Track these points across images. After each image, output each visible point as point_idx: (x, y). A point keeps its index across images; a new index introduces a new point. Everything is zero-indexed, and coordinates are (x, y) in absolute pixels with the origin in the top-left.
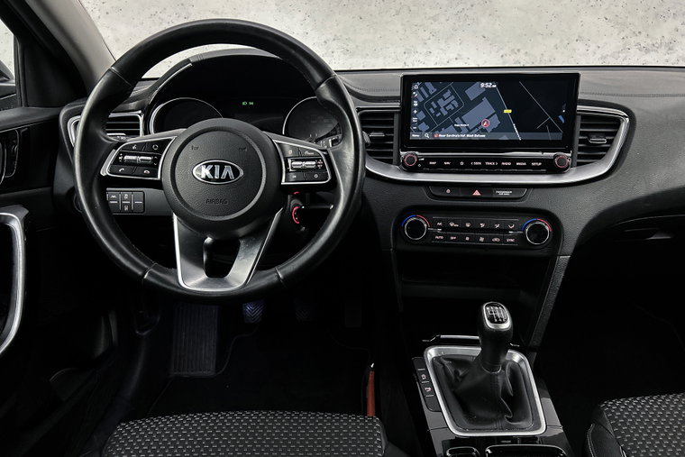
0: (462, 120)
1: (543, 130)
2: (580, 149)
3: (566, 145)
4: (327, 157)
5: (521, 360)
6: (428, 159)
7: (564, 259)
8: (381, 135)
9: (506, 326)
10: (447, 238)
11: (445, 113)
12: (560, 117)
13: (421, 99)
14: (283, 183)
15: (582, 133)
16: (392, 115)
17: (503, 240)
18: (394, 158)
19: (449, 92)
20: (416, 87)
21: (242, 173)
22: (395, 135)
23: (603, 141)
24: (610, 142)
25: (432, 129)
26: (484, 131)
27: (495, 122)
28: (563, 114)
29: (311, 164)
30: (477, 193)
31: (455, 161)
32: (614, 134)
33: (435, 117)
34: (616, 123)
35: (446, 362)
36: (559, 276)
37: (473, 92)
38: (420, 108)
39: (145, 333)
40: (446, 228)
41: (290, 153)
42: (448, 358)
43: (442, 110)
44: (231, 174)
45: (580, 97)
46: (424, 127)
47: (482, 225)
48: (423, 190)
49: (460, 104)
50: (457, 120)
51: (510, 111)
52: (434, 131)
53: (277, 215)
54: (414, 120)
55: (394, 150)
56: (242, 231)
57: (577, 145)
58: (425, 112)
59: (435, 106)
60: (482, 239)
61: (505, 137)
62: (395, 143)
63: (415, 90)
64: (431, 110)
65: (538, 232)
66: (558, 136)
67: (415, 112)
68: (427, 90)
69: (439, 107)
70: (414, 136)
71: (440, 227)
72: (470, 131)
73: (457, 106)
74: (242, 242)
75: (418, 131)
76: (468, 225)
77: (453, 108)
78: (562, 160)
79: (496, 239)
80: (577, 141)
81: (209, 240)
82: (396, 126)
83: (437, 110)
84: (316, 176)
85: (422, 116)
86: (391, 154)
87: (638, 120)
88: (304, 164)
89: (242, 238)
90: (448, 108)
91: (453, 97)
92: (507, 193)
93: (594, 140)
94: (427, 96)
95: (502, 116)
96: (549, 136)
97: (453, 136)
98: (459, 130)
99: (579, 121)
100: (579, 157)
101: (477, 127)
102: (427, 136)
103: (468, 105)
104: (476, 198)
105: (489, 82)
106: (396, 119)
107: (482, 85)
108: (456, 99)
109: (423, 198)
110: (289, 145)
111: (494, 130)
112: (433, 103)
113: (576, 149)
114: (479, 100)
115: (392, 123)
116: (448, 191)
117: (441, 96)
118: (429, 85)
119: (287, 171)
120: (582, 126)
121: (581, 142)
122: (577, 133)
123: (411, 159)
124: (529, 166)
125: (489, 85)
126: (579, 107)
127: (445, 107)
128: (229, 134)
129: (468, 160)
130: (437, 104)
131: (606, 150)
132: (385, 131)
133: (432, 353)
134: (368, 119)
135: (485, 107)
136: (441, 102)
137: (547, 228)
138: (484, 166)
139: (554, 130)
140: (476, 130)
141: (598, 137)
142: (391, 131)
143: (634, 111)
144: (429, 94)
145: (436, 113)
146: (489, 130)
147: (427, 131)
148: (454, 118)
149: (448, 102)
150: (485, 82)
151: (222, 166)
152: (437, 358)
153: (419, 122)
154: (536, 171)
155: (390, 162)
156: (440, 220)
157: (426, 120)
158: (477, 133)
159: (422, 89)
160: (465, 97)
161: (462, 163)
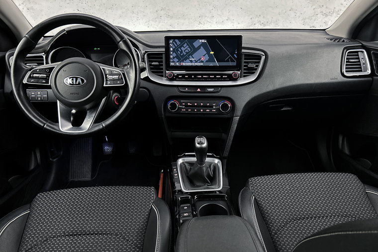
0: (192, 57)
1: (228, 61)
2: (245, 69)
3: (238, 67)
4: (124, 74)
5: (218, 162)
6: (178, 75)
7: (237, 119)
8: (157, 63)
9: (205, 145)
10: (187, 110)
11: (185, 54)
13: (174, 47)
14: (105, 85)
15: (245, 62)
16: (161, 54)
17: (211, 111)
18: (164, 74)
19: (186, 44)
20: (171, 42)
21: (85, 81)
22: (164, 63)
23: (254, 66)
24: (257, 66)
25: (180, 61)
26: (202, 62)
27: (207, 57)
28: (235, 54)
29: (116, 77)
30: (199, 90)
31: (190, 75)
32: (259, 62)
33: (180, 55)
34: (259, 57)
35: (186, 164)
36: (235, 126)
37: (196, 44)
38: (174, 51)
39: (54, 160)
40: (186, 106)
41: (107, 72)
42: (187, 163)
43: (183, 52)
44: (80, 82)
45: (243, 46)
46: (176, 60)
47: (202, 104)
48: (176, 89)
49: (191, 50)
50: (190, 57)
51: (213, 53)
53: (104, 100)
54: (171, 57)
55: (164, 70)
56: (87, 106)
58: (176, 54)
60: (202, 110)
61: (211, 64)
62: (164, 67)
64: (179, 52)
65: (225, 107)
66: (234, 64)
67: (172, 53)
68: (176, 43)
69: (182, 51)
70: (172, 64)
71: (184, 105)
72: (196, 62)
74: (88, 112)
75: (173, 62)
76: (196, 104)
77: (188, 51)
78: (235, 75)
79: (208, 110)
80: (243, 66)
81: (74, 111)
82: (164, 60)
83: (181, 52)
84: (118, 82)
85: (175, 55)
86: (162, 72)
87: (269, 56)
88: (114, 77)
89: (88, 110)
90: (186, 51)
92: (212, 90)
93: (250, 65)
94: (176, 46)
95: (210, 55)
96: (231, 64)
97: (189, 64)
98: (191, 61)
99: (243, 57)
100: (245, 73)
101: (199, 60)
102: (177, 64)
103: (195, 50)
104: (199, 92)
105: (203, 39)
106: (164, 56)
107: (200, 41)
108: (189, 47)
109: (175, 92)
110: (107, 69)
111: (207, 61)
112: (179, 49)
113: (243, 69)
114: (199, 48)
115: (162, 58)
116: (187, 89)
117: (182, 46)
118: (177, 40)
119: (107, 80)
120: (245, 59)
121: (245, 66)
122: (243, 63)
123: (170, 75)
124: (222, 77)
125: (203, 41)
126: (243, 51)
127: (184, 51)
128: (80, 65)
129: (195, 75)
131: (256, 69)
132: (159, 62)
133: (180, 161)
134: (152, 56)
135: (202, 51)
136: (182, 48)
137: (229, 105)
138: (202, 78)
139: (232, 61)
141: (252, 64)
142: (162, 62)
143: (268, 52)
146: (205, 61)
147: (177, 62)
148: (189, 56)
149: (186, 48)
150: (201, 39)
151: (77, 79)
152: (183, 163)
153: (174, 58)
154: (225, 80)
155: (162, 76)
156: (184, 102)
157: (177, 57)
158: (199, 63)
159: (174, 42)
160: (193, 46)
161: (193, 77)
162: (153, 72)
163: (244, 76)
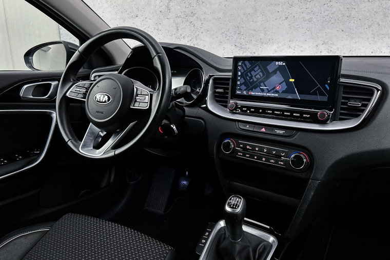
0: (264, 84)
1: (314, 94)
2: (342, 109)
3: (330, 105)
6: (243, 106)
7: (314, 182)
8: (222, 90)
10: (244, 155)
11: (255, 80)
12: (326, 85)
13: (242, 71)
14: (132, 107)
15: (344, 98)
16: (228, 79)
17: (277, 162)
19: (258, 67)
20: (240, 64)
21: (111, 99)
22: (229, 91)
23: (358, 104)
24: (364, 105)
25: (248, 89)
26: (277, 92)
27: (284, 86)
28: (328, 84)
30: (263, 130)
31: (257, 109)
32: (368, 100)
33: (249, 82)
34: (369, 92)
37: (271, 67)
38: (242, 76)
41: (138, 92)
43: (254, 77)
44: (107, 100)
45: (343, 72)
46: (243, 87)
47: (265, 150)
48: (235, 124)
49: (264, 75)
50: (262, 84)
51: (293, 80)
52: (249, 90)
53: (131, 124)
54: (239, 83)
55: (228, 99)
57: (340, 106)
58: (244, 79)
59: (250, 75)
60: (264, 159)
61: (290, 97)
62: (229, 95)
63: (239, 66)
64: (248, 77)
66: (325, 99)
67: (239, 78)
68: (246, 66)
69: (252, 76)
70: (238, 92)
71: (241, 148)
72: (269, 91)
73: (262, 76)
75: (240, 90)
76: (257, 149)
77: (259, 77)
78: (323, 116)
79: (272, 161)
80: (339, 103)
82: (230, 87)
83: (251, 78)
85: (243, 81)
86: (226, 102)
90: (257, 77)
91: (260, 70)
92: (281, 132)
93: (352, 103)
94: (246, 69)
95: (288, 83)
96: (319, 98)
97: (259, 94)
98: (262, 90)
99: (341, 89)
101: (273, 89)
102: (245, 93)
103: (268, 75)
104: (263, 133)
105: (280, 61)
106: (231, 80)
107: (277, 63)
108: (262, 71)
111: (283, 92)
112: (249, 74)
113: (338, 109)
114: (275, 72)
115: (228, 84)
116: (248, 126)
117: (253, 69)
118: (247, 62)
119: (135, 101)
120: (344, 93)
121: (343, 103)
122: (340, 98)
123: (232, 106)
124: (301, 116)
125: (281, 63)
126: (342, 80)
127: (255, 76)
129: (264, 109)
130: (251, 74)
132: (225, 89)
134: (218, 82)
135: (278, 77)
136: (253, 73)
138: (273, 114)
139: (322, 94)
140: (273, 91)
141: (356, 101)
142: (228, 89)
144: (246, 68)
145: (250, 79)
146: (280, 92)
147: (245, 90)
148: (260, 83)
149: (257, 73)
150: (278, 61)
153: (241, 84)
154: (305, 120)
155: (226, 106)
156: (242, 144)
157: (245, 84)
158: (273, 93)
159: (243, 65)
160: (267, 70)
161: (261, 111)
162: (217, 101)
163: (341, 119)
